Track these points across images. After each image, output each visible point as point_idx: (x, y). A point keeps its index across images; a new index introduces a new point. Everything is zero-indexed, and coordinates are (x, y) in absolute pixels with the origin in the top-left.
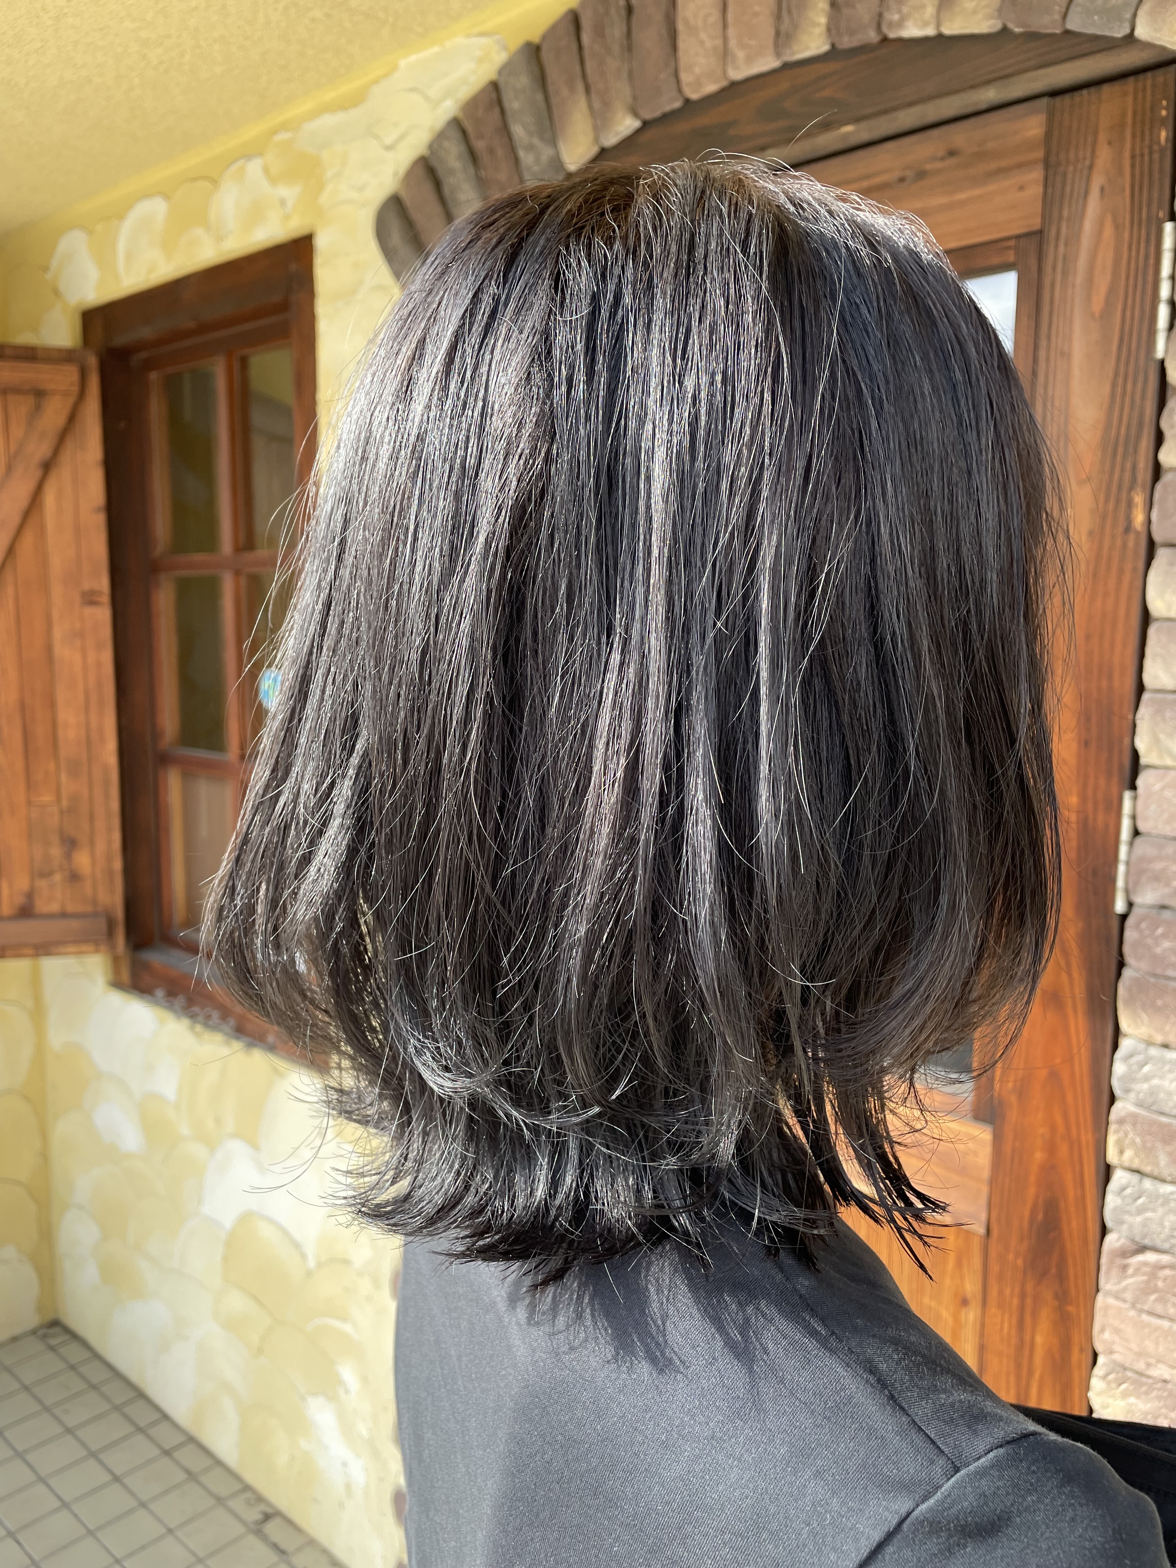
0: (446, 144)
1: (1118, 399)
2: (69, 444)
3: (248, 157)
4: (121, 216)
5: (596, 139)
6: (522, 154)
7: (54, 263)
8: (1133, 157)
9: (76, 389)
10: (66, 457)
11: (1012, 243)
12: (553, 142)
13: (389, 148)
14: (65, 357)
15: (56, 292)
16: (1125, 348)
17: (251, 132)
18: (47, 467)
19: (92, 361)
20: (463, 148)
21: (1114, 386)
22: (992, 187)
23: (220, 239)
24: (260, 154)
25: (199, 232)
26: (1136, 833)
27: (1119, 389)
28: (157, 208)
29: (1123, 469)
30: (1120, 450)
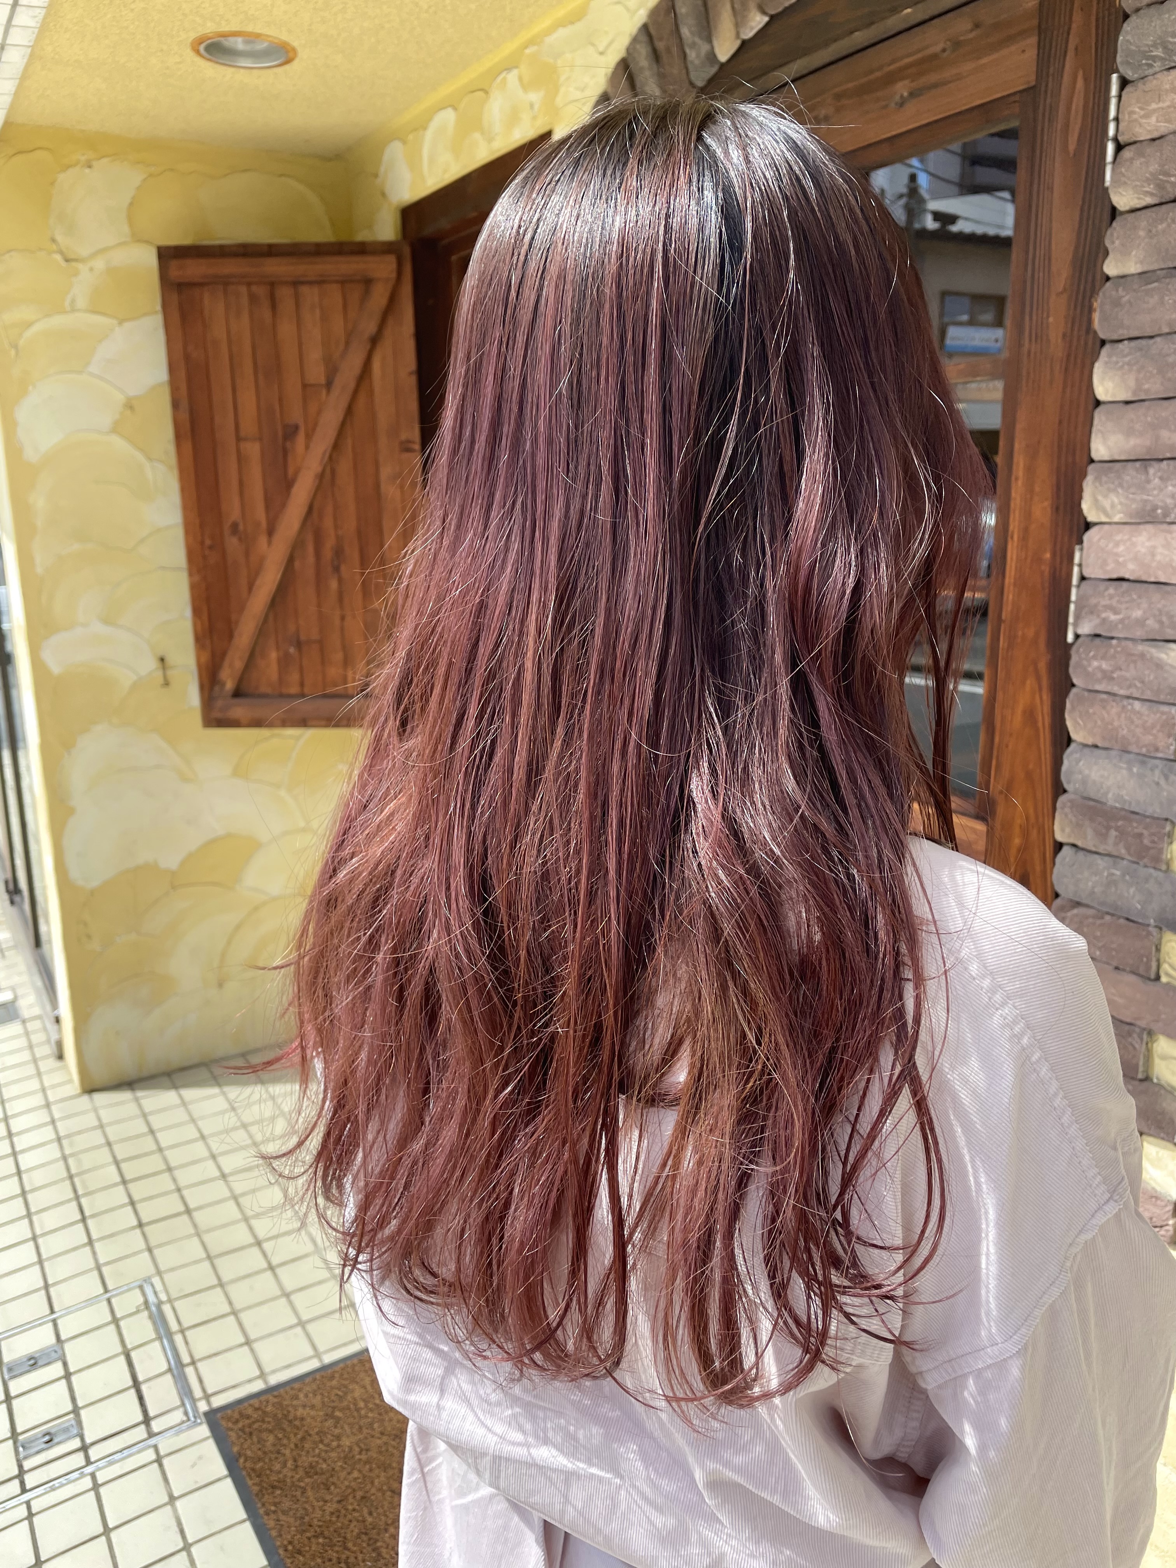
0: (638, 46)
1: (1085, 222)
2: (390, 322)
3: (509, 69)
4: (425, 128)
5: (738, 35)
6: (688, 51)
7: (382, 169)
8: (1097, 20)
9: (394, 275)
10: (388, 332)
11: (1017, 98)
12: (709, 39)
13: (601, 53)
14: (387, 248)
15: (383, 194)
16: (1089, 180)
17: (509, 48)
18: (375, 340)
19: (407, 251)
20: (649, 49)
21: (1082, 210)
22: (1005, 52)
23: (490, 140)
24: (516, 67)
25: (477, 136)
26: (1083, 578)
27: (1085, 214)
28: (448, 116)
29: (1086, 282)
30: (1085, 267)
